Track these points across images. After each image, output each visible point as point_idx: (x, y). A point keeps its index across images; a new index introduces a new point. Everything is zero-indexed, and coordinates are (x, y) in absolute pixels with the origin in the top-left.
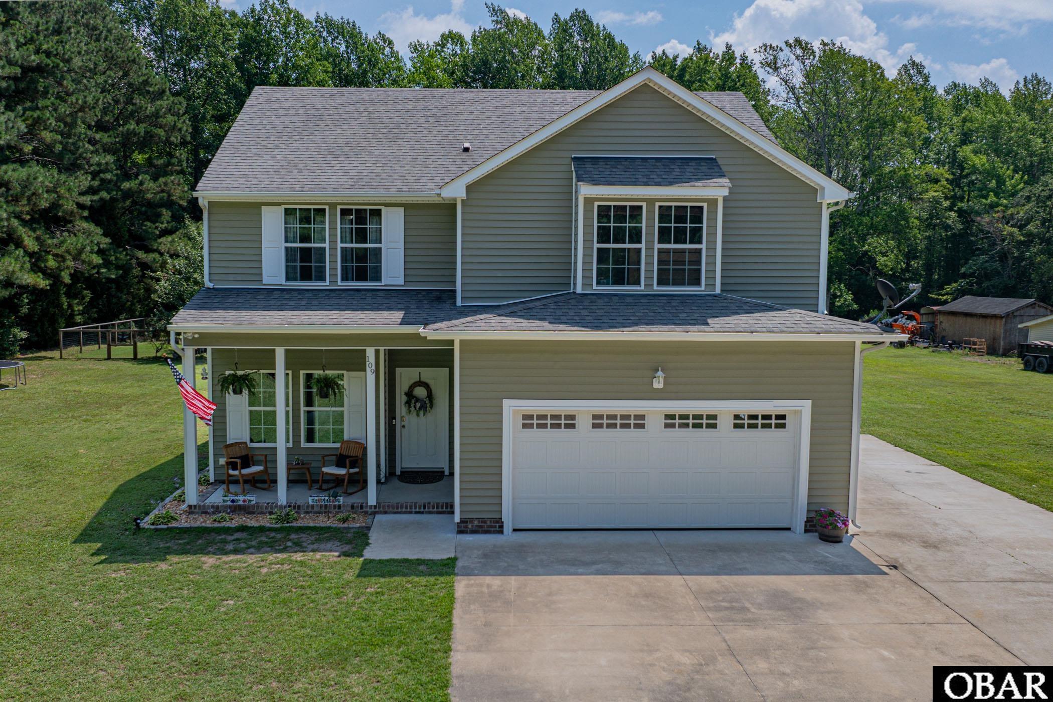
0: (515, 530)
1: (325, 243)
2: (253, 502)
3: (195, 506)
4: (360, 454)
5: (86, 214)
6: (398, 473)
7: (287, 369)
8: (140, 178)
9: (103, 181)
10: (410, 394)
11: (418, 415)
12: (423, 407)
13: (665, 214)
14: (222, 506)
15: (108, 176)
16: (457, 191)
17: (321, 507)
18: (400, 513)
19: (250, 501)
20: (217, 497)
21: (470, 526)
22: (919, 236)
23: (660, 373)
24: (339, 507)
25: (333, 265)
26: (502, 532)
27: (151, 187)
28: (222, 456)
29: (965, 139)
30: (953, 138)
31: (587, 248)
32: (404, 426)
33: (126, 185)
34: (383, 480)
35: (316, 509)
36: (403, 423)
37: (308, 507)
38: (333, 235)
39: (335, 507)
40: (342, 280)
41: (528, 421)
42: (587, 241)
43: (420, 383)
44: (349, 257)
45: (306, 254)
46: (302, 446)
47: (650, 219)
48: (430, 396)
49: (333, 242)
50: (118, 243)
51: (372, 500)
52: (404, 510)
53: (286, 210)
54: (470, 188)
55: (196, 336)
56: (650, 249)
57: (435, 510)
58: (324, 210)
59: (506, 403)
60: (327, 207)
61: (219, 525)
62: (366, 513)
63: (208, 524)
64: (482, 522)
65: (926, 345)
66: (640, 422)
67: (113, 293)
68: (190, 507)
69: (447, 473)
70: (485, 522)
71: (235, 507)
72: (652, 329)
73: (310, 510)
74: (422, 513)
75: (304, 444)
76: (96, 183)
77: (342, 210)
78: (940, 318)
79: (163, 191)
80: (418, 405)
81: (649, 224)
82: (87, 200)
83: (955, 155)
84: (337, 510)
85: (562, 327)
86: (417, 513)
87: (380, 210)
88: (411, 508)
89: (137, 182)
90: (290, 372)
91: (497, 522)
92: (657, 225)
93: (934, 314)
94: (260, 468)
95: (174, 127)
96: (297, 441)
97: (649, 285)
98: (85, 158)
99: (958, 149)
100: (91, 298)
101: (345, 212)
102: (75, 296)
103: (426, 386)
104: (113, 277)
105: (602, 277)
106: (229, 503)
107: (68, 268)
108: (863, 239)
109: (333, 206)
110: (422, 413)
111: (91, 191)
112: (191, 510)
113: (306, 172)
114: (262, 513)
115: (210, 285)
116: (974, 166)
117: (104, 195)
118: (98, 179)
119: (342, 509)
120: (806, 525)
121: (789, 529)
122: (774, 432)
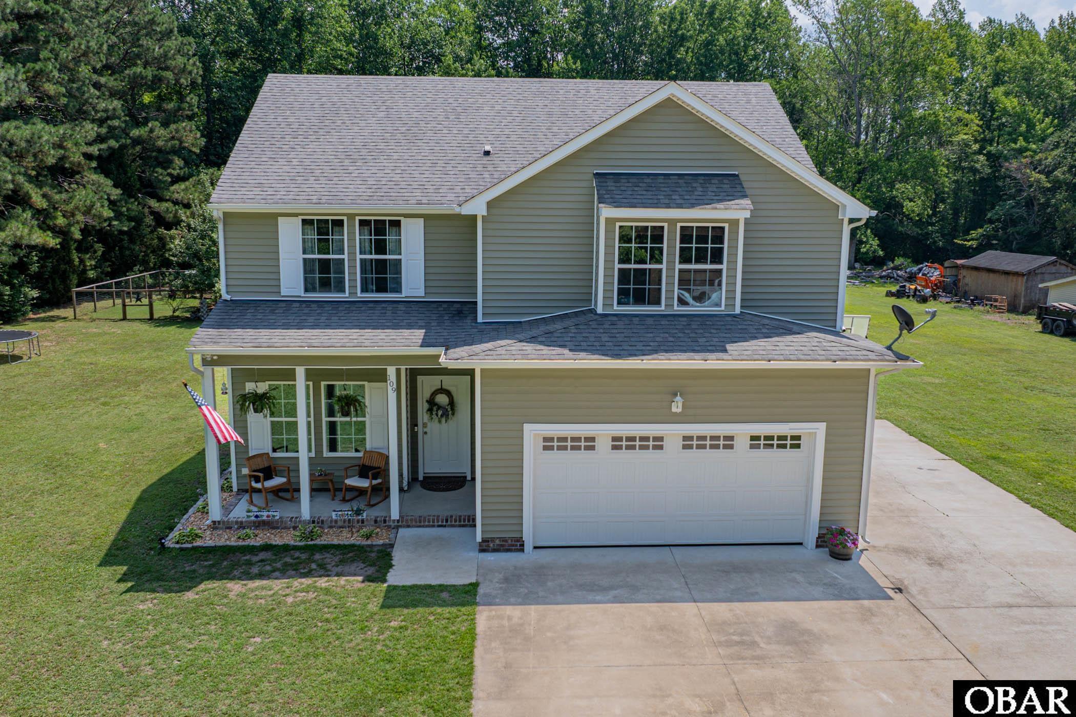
0: (535, 548)
1: (343, 254)
2: (278, 518)
3: (219, 522)
4: (382, 465)
5: (94, 164)
6: (421, 478)
7: (307, 380)
8: (150, 125)
9: (111, 129)
10: (431, 402)
11: (440, 422)
12: (445, 415)
13: (686, 234)
14: (246, 522)
15: (116, 123)
16: (476, 208)
17: (344, 521)
18: (423, 526)
19: (274, 516)
20: (241, 511)
21: (491, 545)
22: (946, 180)
23: (678, 398)
24: (363, 521)
25: (353, 275)
26: (522, 550)
27: (161, 135)
28: (244, 466)
29: (997, 80)
30: (986, 79)
31: (608, 268)
32: (426, 433)
33: (135, 133)
34: (406, 488)
35: (340, 524)
36: (425, 430)
37: (331, 521)
38: (352, 246)
39: (358, 521)
40: (362, 291)
41: (548, 444)
42: (609, 262)
43: (442, 391)
44: (369, 268)
45: (325, 265)
46: (325, 456)
47: (672, 240)
48: (452, 403)
49: (352, 254)
50: (128, 191)
51: (395, 514)
52: (427, 523)
53: (303, 221)
54: (490, 205)
55: (215, 358)
56: (671, 269)
57: (457, 523)
58: (342, 221)
60: (345, 218)
61: (244, 543)
62: (389, 527)
63: (233, 542)
64: (503, 541)
65: (949, 300)
66: (658, 443)
67: (126, 245)
68: (214, 522)
69: (469, 478)
70: (506, 541)
71: (259, 522)
72: (672, 357)
73: (333, 524)
74: (445, 526)
75: (326, 454)
76: (103, 131)
77: (360, 221)
78: (964, 272)
79: (173, 138)
80: (440, 413)
81: (671, 245)
82: (94, 150)
83: (986, 96)
84: (360, 524)
85: (583, 354)
86: (439, 526)
87: (399, 221)
88: (434, 522)
89: (147, 129)
90: (311, 383)
91: (518, 541)
92: (678, 245)
93: (957, 267)
94: (284, 480)
95: (184, 70)
96: (319, 451)
97: (670, 306)
98: (91, 104)
99: (989, 90)
100: (103, 252)
101: (363, 223)
102: (86, 251)
103: (448, 393)
104: (126, 229)
105: (623, 298)
106: (253, 518)
107: (78, 222)
108: (891, 186)
109: (351, 217)
110: (443, 420)
111: (100, 139)
112: (215, 525)
113: (323, 180)
114: (285, 528)
115: (228, 297)
116: (1005, 108)
117: (113, 143)
118: (105, 125)
119: (365, 523)
120: (817, 541)
121: (801, 544)
122: (789, 453)
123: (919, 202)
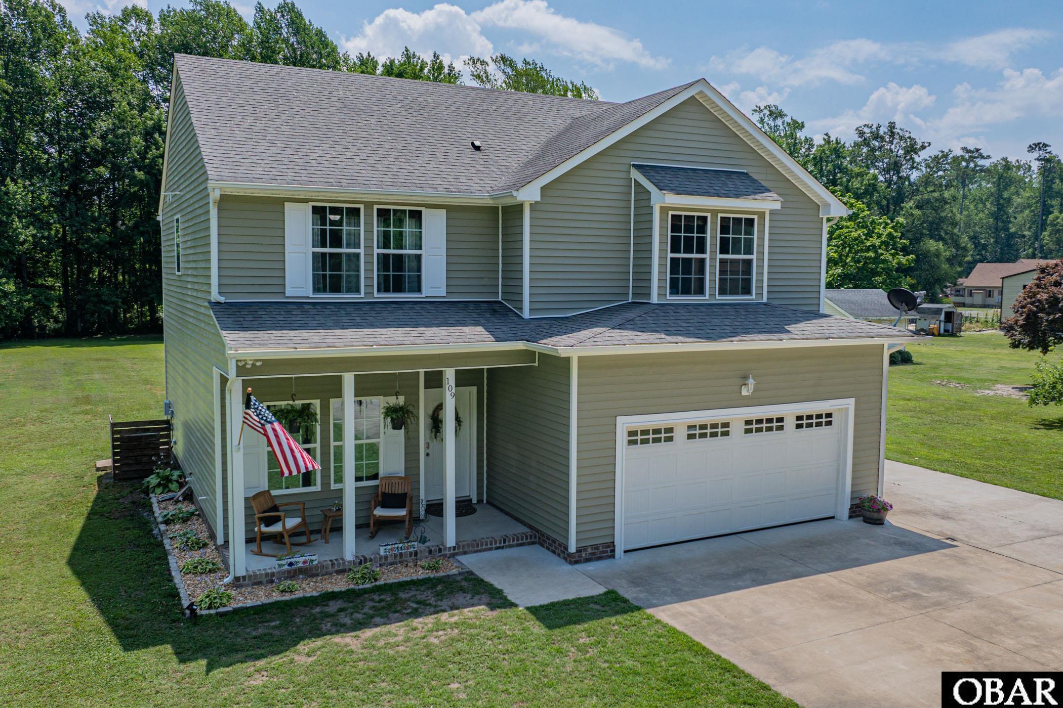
0: (625, 552)
1: (359, 247)
2: (316, 562)
3: (244, 577)
10: (433, 419)
13: (725, 226)
14: (279, 572)
17: (396, 556)
18: (480, 551)
19: (312, 561)
20: (267, 564)
23: (751, 379)
24: (416, 553)
25: (369, 273)
26: (613, 557)
31: (662, 258)
34: (422, 517)
35: (390, 560)
36: (428, 451)
37: (381, 558)
38: (369, 239)
39: (411, 554)
40: (379, 291)
42: (662, 251)
44: (386, 264)
45: (336, 262)
46: (332, 488)
47: (714, 230)
49: (369, 247)
51: (451, 540)
52: (484, 547)
53: (314, 207)
55: (258, 364)
56: (713, 259)
57: (515, 542)
58: (358, 210)
59: (620, 420)
60: (362, 207)
61: (293, 597)
62: (445, 556)
63: (276, 597)
64: (595, 549)
66: (725, 429)
68: (237, 579)
69: (474, 501)
70: (597, 548)
71: (295, 571)
72: (755, 338)
73: (384, 562)
74: (502, 548)
75: (333, 486)
77: (378, 210)
81: (712, 236)
84: (413, 557)
85: (680, 338)
86: (497, 548)
87: (420, 213)
88: (491, 544)
90: (319, 401)
91: (609, 547)
92: (719, 236)
94: (298, 520)
96: (326, 483)
97: (712, 295)
101: (381, 213)
106: (286, 567)
109: (369, 205)
112: (238, 582)
114: (327, 574)
115: (221, 299)
119: (419, 555)
120: (850, 512)
121: (833, 517)
122: (824, 429)
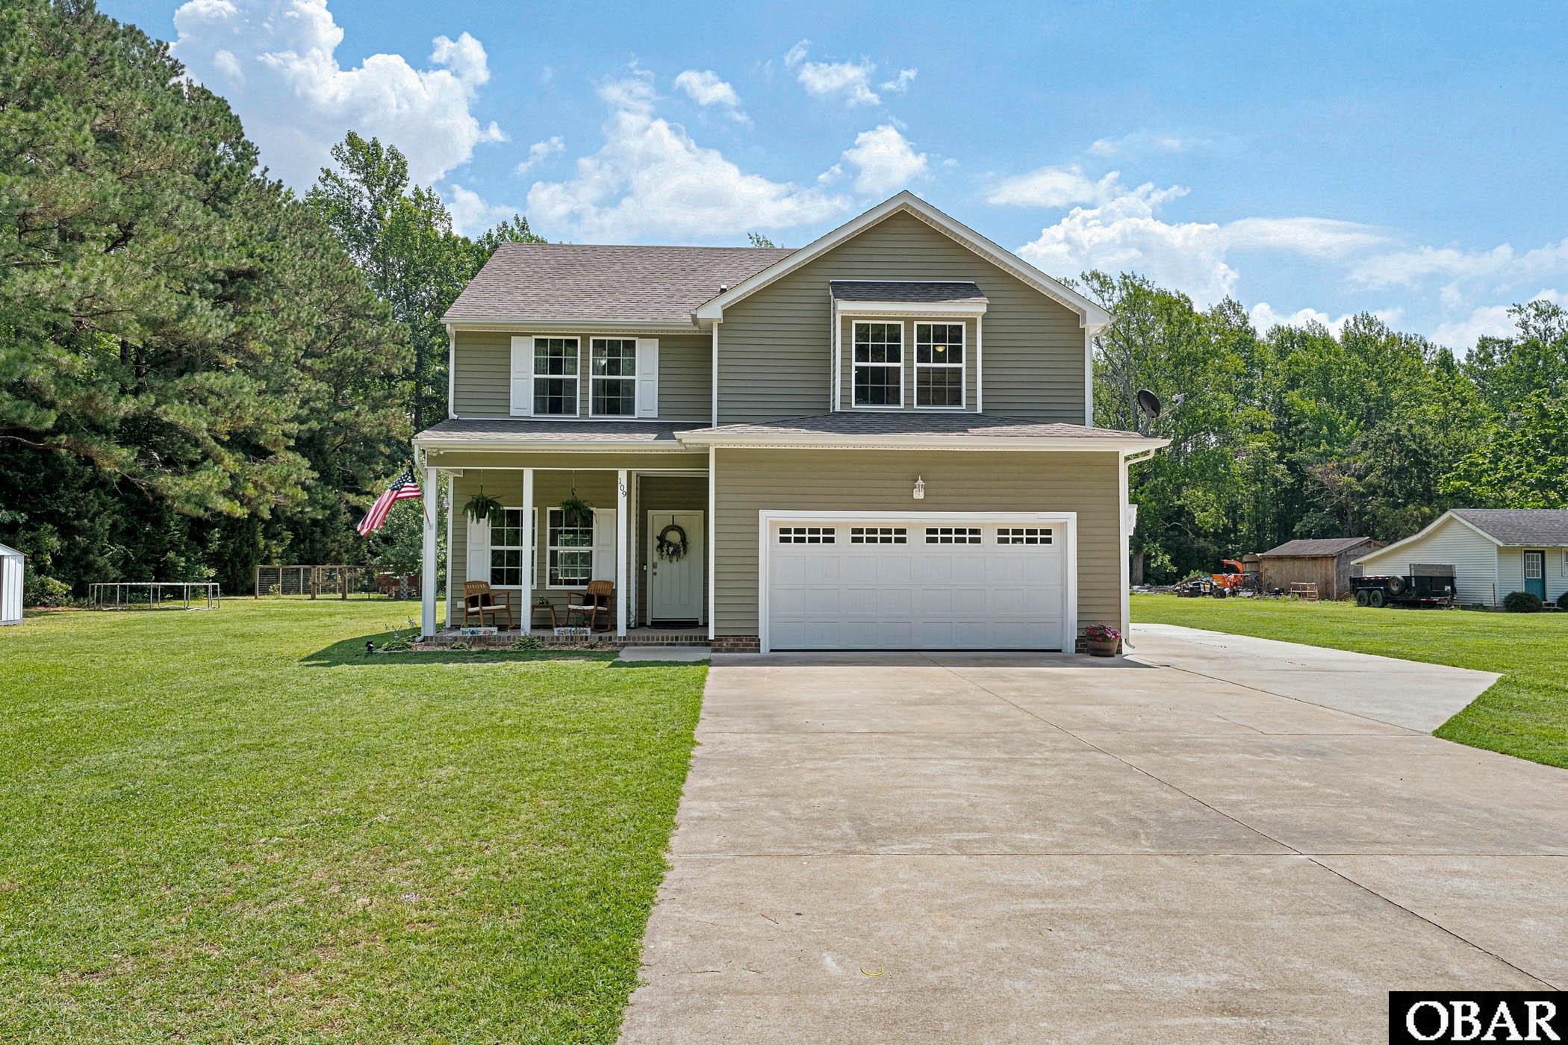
0: (772, 651)
1: (576, 374)
2: (495, 634)
4: (609, 593)
5: (292, 443)
6: (649, 623)
7: (534, 506)
8: (357, 408)
9: (312, 410)
10: (662, 539)
11: (671, 561)
12: (676, 552)
13: (924, 333)
14: (461, 637)
15: (319, 405)
16: (713, 312)
17: (567, 638)
18: (651, 645)
19: (491, 632)
21: (725, 645)
22: (1244, 494)
23: (920, 482)
24: (585, 638)
25: (585, 397)
26: (758, 650)
27: (368, 422)
28: (460, 598)
29: (1293, 383)
30: (1278, 383)
31: (846, 366)
32: (655, 574)
33: (340, 416)
34: (632, 625)
35: (561, 641)
36: (654, 570)
37: (551, 638)
38: (585, 367)
39: (581, 638)
40: (593, 413)
41: (786, 535)
42: (846, 359)
43: (673, 527)
44: (601, 386)
45: (556, 386)
46: (547, 589)
47: (909, 338)
48: (684, 540)
49: (585, 374)
50: (325, 478)
51: (620, 630)
52: (655, 641)
53: (537, 340)
54: (726, 312)
55: (441, 452)
56: (909, 367)
57: (688, 641)
58: (576, 341)
59: (763, 513)
60: (579, 338)
62: (614, 644)
64: (738, 639)
65: (1250, 594)
66: (900, 535)
68: (425, 638)
69: (701, 623)
70: (741, 639)
71: (475, 639)
72: (910, 434)
73: (554, 641)
74: (674, 645)
75: (548, 587)
76: (305, 412)
77: (594, 341)
78: (1265, 565)
79: (381, 424)
80: (671, 549)
81: (909, 344)
82: (294, 428)
83: (1281, 402)
84: (582, 641)
85: (819, 431)
86: (668, 644)
87: (634, 341)
88: (663, 641)
89: (353, 412)
90: (536, 509)
91: (754, 640)
92: (915, 344)
93: (1257, 562)
94: (503, 606)
95: (396, 356)
96: (541, 584)
97: (909, 404)
98: (292, 385)
99: (1283, 395)
100: (293, 539)
101: (599, 345)
102: (274, 536)
103: (680, 530)
104: (320, 517)
105: (862, 396)
106: (467, 635)
107: (268, 501)
108: (1178, 490)
109: (585, 337)
110: (675, 559)
111: (297, 419)
112: (427, 641)
113: (557, 305)
114: (503, 645)
115: (455, 417)
116: (1302, 411)
117: (314, 425)
118: (307, 407)
119: (588, 640)
120: (1077, 646)
121: (1060, 651)
122: (1038, 546)
123: (1213, 510)
